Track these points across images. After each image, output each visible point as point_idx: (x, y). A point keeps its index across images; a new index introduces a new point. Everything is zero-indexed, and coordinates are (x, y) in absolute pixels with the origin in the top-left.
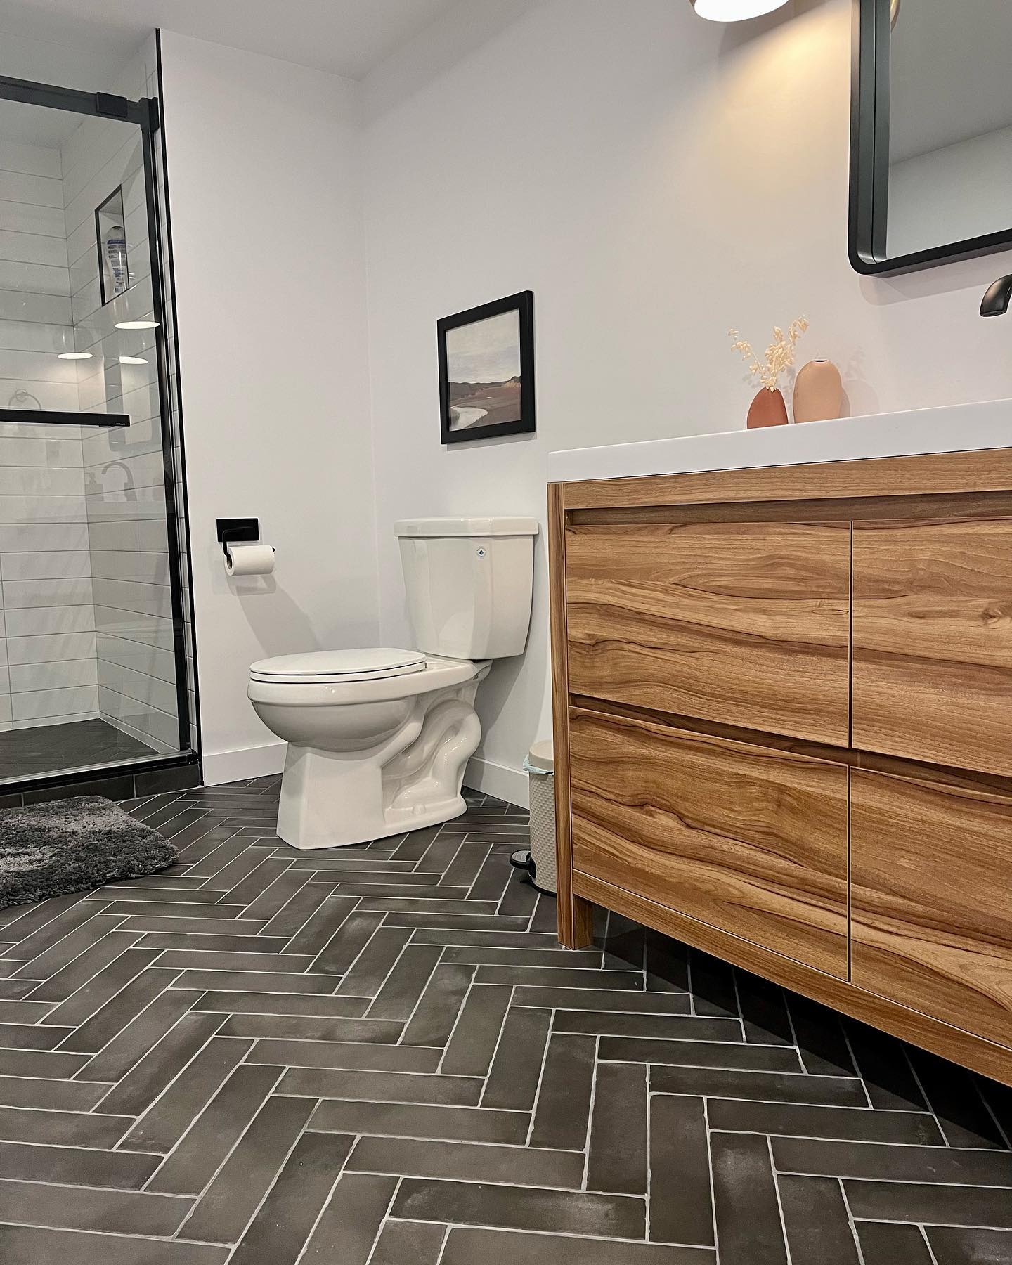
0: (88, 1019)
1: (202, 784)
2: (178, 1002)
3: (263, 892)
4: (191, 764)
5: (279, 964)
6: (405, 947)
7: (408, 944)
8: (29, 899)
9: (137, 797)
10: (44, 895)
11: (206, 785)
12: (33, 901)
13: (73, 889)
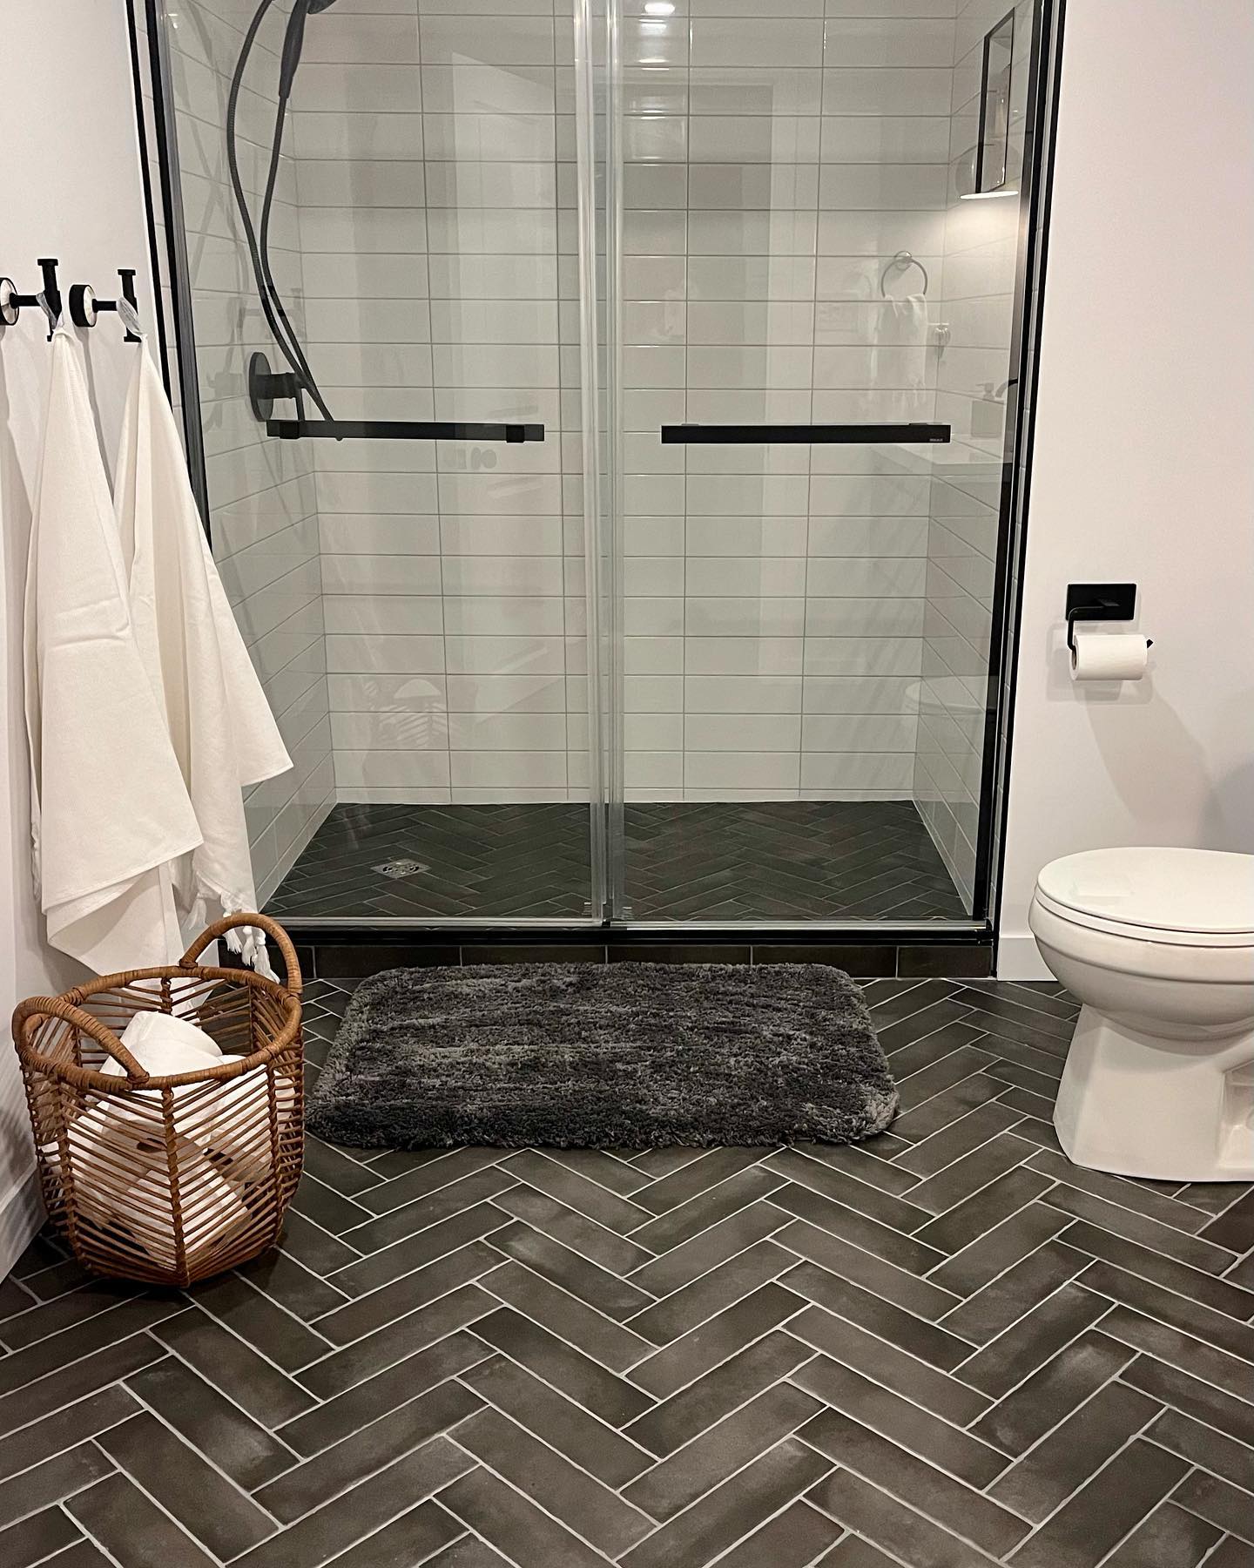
0: (677, 1392)
1: (995, 975)
2: (786, 1408)
3: (983, 1235)
4: (982, 944)
5: (942, 1396)
6: (1132, 1439)
7: (1139, 1435)
8: (696, 1141)
9: (898, 976)
10: (714, 1140)
11: (1000, 978)
12: (700, 1145)
13: (749, 1142)
